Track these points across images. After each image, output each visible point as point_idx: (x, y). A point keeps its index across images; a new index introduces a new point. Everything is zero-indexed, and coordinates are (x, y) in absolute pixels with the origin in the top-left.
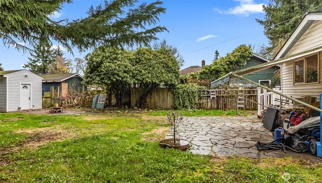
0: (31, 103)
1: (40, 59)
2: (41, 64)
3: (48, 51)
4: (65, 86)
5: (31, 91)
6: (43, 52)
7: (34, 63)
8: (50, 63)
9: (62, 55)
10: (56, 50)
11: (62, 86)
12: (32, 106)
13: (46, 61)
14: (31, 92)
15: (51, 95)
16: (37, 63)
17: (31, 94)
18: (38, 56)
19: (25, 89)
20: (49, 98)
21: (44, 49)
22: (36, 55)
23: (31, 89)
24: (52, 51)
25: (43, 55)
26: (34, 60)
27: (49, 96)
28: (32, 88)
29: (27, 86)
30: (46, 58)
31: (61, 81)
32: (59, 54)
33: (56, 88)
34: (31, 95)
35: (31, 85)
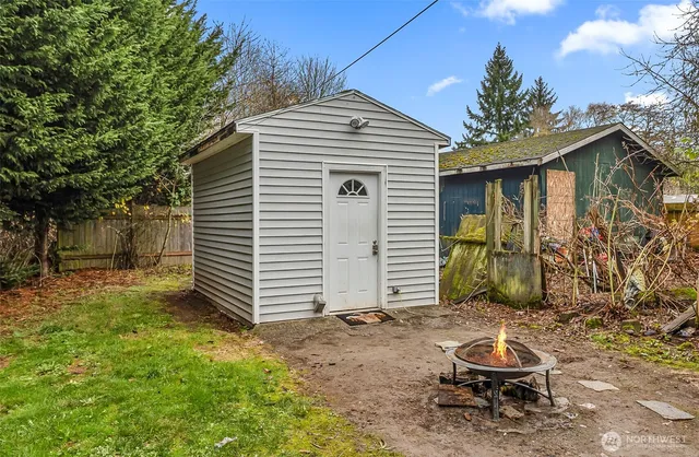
0: (385, 276)
1: (493, 125)
2: (494, 136)
3: (512, 100)
4: (561, 185)
5: (385, 208)
6: (499, 107)
7: (478, 136)
8: (517, 130)
9: (550, 104)
10: (533, 95)
11: (550, 183)
12: (385, 292)
13: (506, 128)
14: (385, 216)
15: (491, 230)
16: (484, 136)
17: (385, 223)
18: (487, 118)
19: (353, 203)
20: (482, 244)
21: (502, 96)
22: (481, 114)
23: (385, 201)
24: (523, 98)
25: (499, 111)
26: (477, 130)
27: (479, 233)
28: (385, 193)
29: (367, 183)
30: (507, 120)
31: (546, 160)
32: (541, 105)
33: (513, 194)
34: (385, 231)
35: (384, 177)
